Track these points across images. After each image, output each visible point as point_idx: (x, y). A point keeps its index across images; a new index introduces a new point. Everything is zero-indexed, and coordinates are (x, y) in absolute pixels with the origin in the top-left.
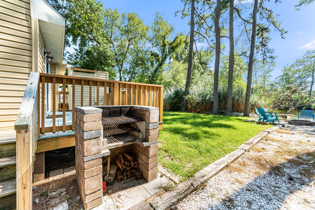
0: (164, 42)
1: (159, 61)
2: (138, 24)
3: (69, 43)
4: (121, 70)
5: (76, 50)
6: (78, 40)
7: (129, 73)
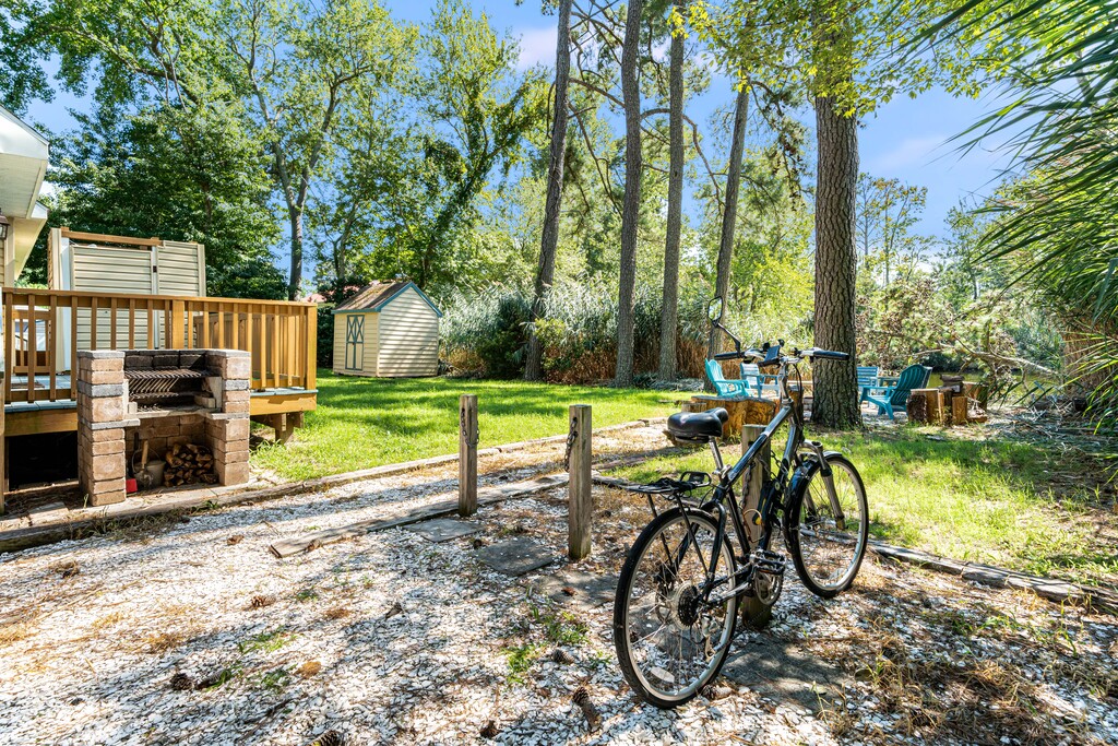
0: (472, 105)
1: (457, 179)
2: (366, 23)
3: (45, 85)
4: (298, 213)
5: (83, 119)
6: (92, 71)
7: (335, 222)
